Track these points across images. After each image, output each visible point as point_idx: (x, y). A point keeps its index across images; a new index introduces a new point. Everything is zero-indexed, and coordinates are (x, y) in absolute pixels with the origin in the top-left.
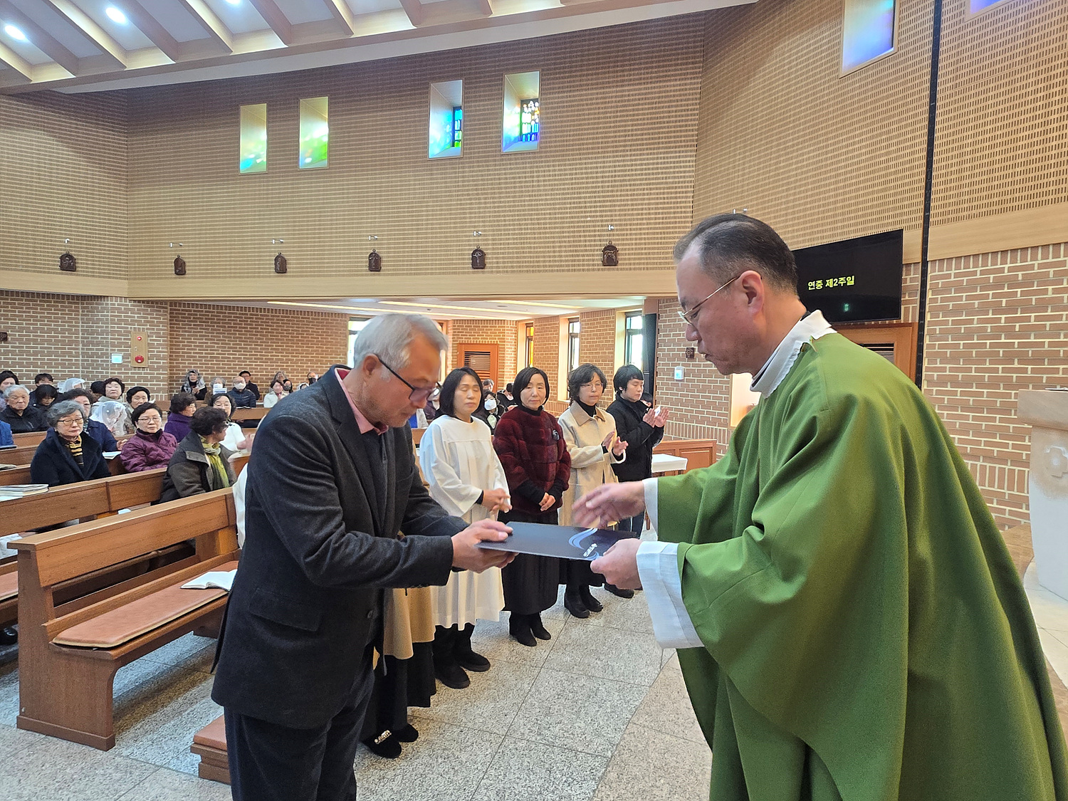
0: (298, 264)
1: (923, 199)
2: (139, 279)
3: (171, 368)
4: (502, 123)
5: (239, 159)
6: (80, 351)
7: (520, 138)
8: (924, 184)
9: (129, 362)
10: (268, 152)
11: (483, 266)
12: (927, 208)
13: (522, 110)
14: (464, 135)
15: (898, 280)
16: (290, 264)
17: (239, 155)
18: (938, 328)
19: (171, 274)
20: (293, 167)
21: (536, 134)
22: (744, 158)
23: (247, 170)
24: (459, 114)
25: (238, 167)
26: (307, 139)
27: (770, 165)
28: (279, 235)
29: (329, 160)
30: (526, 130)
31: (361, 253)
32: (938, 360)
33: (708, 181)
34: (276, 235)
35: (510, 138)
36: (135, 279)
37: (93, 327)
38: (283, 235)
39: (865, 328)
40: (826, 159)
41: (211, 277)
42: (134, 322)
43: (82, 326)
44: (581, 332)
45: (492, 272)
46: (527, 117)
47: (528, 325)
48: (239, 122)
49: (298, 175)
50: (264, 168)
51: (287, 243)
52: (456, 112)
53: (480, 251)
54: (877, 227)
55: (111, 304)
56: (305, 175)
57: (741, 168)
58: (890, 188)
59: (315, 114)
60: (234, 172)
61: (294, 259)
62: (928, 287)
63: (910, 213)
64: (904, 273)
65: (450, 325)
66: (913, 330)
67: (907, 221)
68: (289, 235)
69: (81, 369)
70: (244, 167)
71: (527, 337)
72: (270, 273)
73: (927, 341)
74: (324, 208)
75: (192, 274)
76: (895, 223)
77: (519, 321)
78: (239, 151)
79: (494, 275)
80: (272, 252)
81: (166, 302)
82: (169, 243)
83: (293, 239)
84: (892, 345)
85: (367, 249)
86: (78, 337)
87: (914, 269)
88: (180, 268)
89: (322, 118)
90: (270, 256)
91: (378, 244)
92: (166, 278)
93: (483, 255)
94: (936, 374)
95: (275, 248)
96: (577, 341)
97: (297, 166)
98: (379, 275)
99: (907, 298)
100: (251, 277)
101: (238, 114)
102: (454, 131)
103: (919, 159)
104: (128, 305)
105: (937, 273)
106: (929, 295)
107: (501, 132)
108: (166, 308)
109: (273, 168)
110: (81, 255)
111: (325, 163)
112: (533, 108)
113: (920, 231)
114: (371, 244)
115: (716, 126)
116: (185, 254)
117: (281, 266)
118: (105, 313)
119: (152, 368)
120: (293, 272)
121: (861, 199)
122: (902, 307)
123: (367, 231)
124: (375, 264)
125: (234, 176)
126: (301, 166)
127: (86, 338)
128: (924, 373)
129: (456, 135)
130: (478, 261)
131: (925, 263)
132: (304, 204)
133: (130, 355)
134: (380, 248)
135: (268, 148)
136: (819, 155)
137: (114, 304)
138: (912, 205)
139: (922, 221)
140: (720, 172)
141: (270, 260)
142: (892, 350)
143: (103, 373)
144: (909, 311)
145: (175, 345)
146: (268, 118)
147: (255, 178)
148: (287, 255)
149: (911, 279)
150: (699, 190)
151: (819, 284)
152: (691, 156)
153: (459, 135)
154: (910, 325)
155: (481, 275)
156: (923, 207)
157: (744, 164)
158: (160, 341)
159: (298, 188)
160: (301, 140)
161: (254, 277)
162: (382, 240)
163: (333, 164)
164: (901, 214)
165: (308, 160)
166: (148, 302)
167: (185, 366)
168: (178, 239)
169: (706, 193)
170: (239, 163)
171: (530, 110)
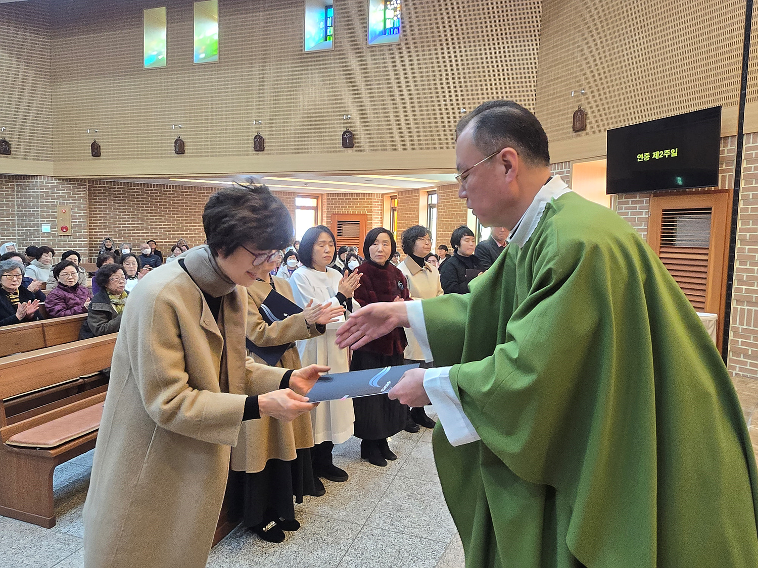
0: (194, 145)
1: (740, 79)
2: (62, 160)
3: (91, 236)
4: (367, 19)
5: (143, 56)
6: (16, 222)
7: (384, 32)
8: (741, 65)
9: (56, 231)
10: (167, 49)
11: (352, 145)
12: (744, 87)
13: (386, 8)
14: (334, 30)
15: (717, 152)
16: (188, 146)
17: (143, 52)
18: (751, 193)
19: (89, 156)
20: (189, 62)
21: (397, 28)
22: (582, 45)
23: (151, 65)
24: (331, 12)
25: (143, 63)
26: (201, 37)
27: (605, 52)
28: (178, 121)
29: (219, 55)
30: (389, 25)
31: (248, 136)
32: (751, 222)
33: (551, 67)
34: (175, 121)
35: (375, 32)
36: (59, 161)
37: (26, 201)
38: (181, 121)
39: (686, 194)
40: (655, 45)
41: (122, 159)
42: (59, 197)
43: (17, 201)
44: (438, 203)
45: (360, 151)
46: (390, 13)
47: (393, 198)
48: (142, 23)
49: (193, 69)
50: (164, 64)
51: (186, 128)
52: (328, 10)
53: (350, 133)
54: (699, 104)
55: (40, 182)
56: (198, 69)
57: (579, 54)
58: (711, 70)
59: (207, 15)
60: (139, 67)
61: (190, 142)
62: (743, 158)
63: (728, 91)
64: (722, 145)
65: (325, 198)
66: (729, 196)
67: (726, 98)
68: (186, 121)
69: (17, 237)
70: (147, 64)
71: (392, 208)
72: (171, 153)
73: (741, 205)
74: (215, 97)
75: (106, 156)
76: (714, 101)
77: (384, 194)
78: (143, 49)
79: (362, 153)
80: (171, 136)
81: (84, 180)
82: (86, 130)
83: (190, 124)
84: (710, 209)
85: (252, 132)
86: (14, 211)
87: (731, 142)
88: (96, 151)
89: (213, 18)
90: (170, 139)
91: (261, 128)
92: (84, 160)
93: (352, 136)
94: (748, 234)
95: (175, 132)
96: (434, 211)
97: (192, 61)
98: (262, 154)
99: (724, 167)
100: (155, 158)
101: (142, 17)
102: (326, 27)
103: (737, 42)
104: (53, 183)
105: (751, 145)
106: (744, 165)
107: (367, 27)
108: (85, 185)
109: (172, 64)
110: (14, 141)
111: (216, 58)
112: (396, 5)
113: (737, 108)
114: (256, 128)
115: (558, 17)
116: (100, 139)
117: (180, 148)
118: (36, 189)
119: (75, 237)
120: (190, 153)
121: (685, 80)
122: (720, 176)
123: (252, 117)
124: (259, 144)
125: (139, 70)
126: (196, 61)
127: (20, 211)
128: (738, 234)
129: (328, 30)
130: (348, 141)
131: (740, 136)
132: (198, 94)
133: (56, 225)
134: (264, 131)
135: (167, 46)
136: (649, 41)
137: (43, 182)
138: (730, 84)
139: (738, 99)
140: (560, 59)
141: (171, 143)
142: (710, 213)
143: (34, 240)
144: (726, 179)
145: (93, 217)
146: (167, 20)
147: (157, 72)
148: (185, 139)
149: (728, 150)
150: (542, 75)
151: (646, 157)
152: (534, 45)
153: (330, 31)
154: (727, 191)
155: (350, 153)
156: (740, 85)
157: (582, 50)
158: (80, 213)
159: (193, 80)
160: (196, 38)
161: (158, 158)
162: (265, 124)
163: (222, 59)
164: (720, 93)
165: (202, 56)
166: (70, 180)
167: (102, 234)
168: (93, 126)
169: (548, 77)
170: (143, 59)
171: (393, 6)
